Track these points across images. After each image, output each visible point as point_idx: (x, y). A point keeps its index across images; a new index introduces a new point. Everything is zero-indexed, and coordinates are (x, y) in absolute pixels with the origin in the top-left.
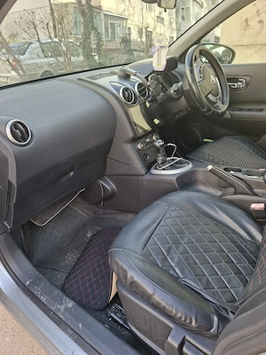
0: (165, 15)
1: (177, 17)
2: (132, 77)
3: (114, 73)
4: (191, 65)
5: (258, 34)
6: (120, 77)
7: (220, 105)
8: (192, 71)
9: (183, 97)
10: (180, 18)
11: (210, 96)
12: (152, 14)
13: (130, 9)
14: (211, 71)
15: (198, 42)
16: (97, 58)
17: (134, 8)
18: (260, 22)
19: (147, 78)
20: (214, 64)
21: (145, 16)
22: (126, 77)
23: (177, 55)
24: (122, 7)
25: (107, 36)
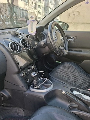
0: (41, 11)
1: (45, 12)
2: (19, 36)
3: (10, 33)
4: (51, 32)
5: (73, 19)
6: (12, 35)
7: (65, 50)
8: (51, 35)
9: (47, 46)
10: (46, 13)
11: (60, 47)
12: (36, 10)
13: (29, 8)
14: (59, 34)
15: (53, 20)
16: (16, 23)
17: (30, 8)
18: (74, 15)
19: (27, 36)
20: (61, 31)
21: (34, 10)
22: (16, 35)
23: (44, 25)
24: (26, 7)
25: (21, 16)
